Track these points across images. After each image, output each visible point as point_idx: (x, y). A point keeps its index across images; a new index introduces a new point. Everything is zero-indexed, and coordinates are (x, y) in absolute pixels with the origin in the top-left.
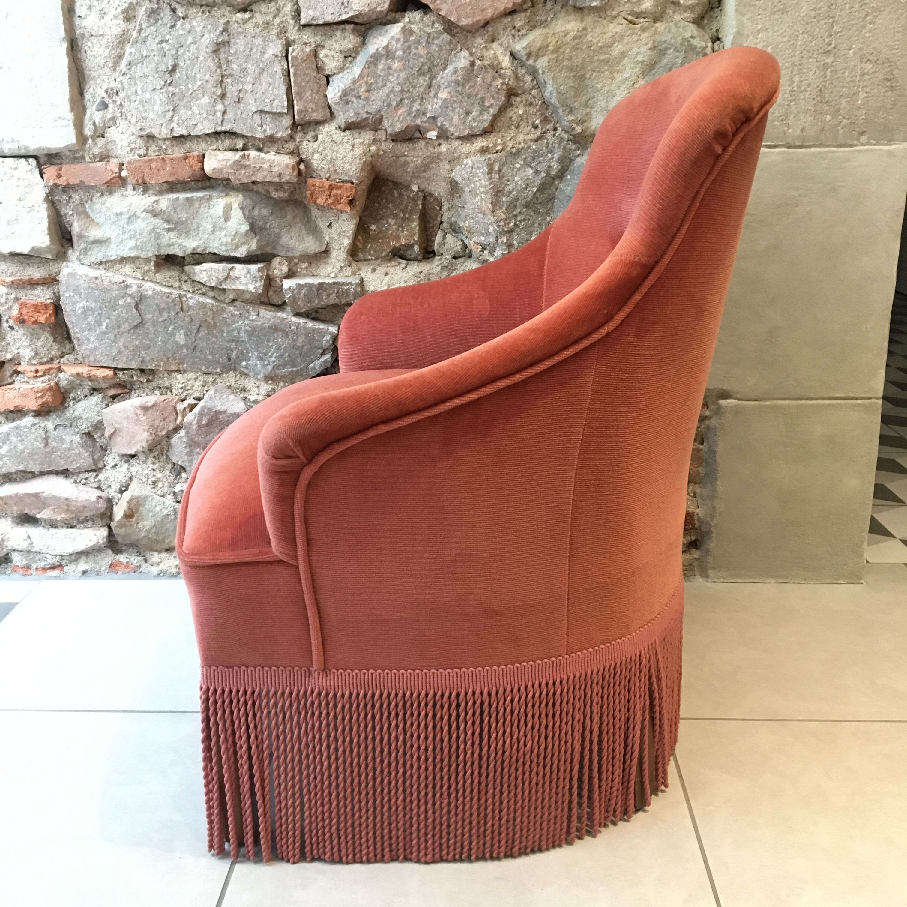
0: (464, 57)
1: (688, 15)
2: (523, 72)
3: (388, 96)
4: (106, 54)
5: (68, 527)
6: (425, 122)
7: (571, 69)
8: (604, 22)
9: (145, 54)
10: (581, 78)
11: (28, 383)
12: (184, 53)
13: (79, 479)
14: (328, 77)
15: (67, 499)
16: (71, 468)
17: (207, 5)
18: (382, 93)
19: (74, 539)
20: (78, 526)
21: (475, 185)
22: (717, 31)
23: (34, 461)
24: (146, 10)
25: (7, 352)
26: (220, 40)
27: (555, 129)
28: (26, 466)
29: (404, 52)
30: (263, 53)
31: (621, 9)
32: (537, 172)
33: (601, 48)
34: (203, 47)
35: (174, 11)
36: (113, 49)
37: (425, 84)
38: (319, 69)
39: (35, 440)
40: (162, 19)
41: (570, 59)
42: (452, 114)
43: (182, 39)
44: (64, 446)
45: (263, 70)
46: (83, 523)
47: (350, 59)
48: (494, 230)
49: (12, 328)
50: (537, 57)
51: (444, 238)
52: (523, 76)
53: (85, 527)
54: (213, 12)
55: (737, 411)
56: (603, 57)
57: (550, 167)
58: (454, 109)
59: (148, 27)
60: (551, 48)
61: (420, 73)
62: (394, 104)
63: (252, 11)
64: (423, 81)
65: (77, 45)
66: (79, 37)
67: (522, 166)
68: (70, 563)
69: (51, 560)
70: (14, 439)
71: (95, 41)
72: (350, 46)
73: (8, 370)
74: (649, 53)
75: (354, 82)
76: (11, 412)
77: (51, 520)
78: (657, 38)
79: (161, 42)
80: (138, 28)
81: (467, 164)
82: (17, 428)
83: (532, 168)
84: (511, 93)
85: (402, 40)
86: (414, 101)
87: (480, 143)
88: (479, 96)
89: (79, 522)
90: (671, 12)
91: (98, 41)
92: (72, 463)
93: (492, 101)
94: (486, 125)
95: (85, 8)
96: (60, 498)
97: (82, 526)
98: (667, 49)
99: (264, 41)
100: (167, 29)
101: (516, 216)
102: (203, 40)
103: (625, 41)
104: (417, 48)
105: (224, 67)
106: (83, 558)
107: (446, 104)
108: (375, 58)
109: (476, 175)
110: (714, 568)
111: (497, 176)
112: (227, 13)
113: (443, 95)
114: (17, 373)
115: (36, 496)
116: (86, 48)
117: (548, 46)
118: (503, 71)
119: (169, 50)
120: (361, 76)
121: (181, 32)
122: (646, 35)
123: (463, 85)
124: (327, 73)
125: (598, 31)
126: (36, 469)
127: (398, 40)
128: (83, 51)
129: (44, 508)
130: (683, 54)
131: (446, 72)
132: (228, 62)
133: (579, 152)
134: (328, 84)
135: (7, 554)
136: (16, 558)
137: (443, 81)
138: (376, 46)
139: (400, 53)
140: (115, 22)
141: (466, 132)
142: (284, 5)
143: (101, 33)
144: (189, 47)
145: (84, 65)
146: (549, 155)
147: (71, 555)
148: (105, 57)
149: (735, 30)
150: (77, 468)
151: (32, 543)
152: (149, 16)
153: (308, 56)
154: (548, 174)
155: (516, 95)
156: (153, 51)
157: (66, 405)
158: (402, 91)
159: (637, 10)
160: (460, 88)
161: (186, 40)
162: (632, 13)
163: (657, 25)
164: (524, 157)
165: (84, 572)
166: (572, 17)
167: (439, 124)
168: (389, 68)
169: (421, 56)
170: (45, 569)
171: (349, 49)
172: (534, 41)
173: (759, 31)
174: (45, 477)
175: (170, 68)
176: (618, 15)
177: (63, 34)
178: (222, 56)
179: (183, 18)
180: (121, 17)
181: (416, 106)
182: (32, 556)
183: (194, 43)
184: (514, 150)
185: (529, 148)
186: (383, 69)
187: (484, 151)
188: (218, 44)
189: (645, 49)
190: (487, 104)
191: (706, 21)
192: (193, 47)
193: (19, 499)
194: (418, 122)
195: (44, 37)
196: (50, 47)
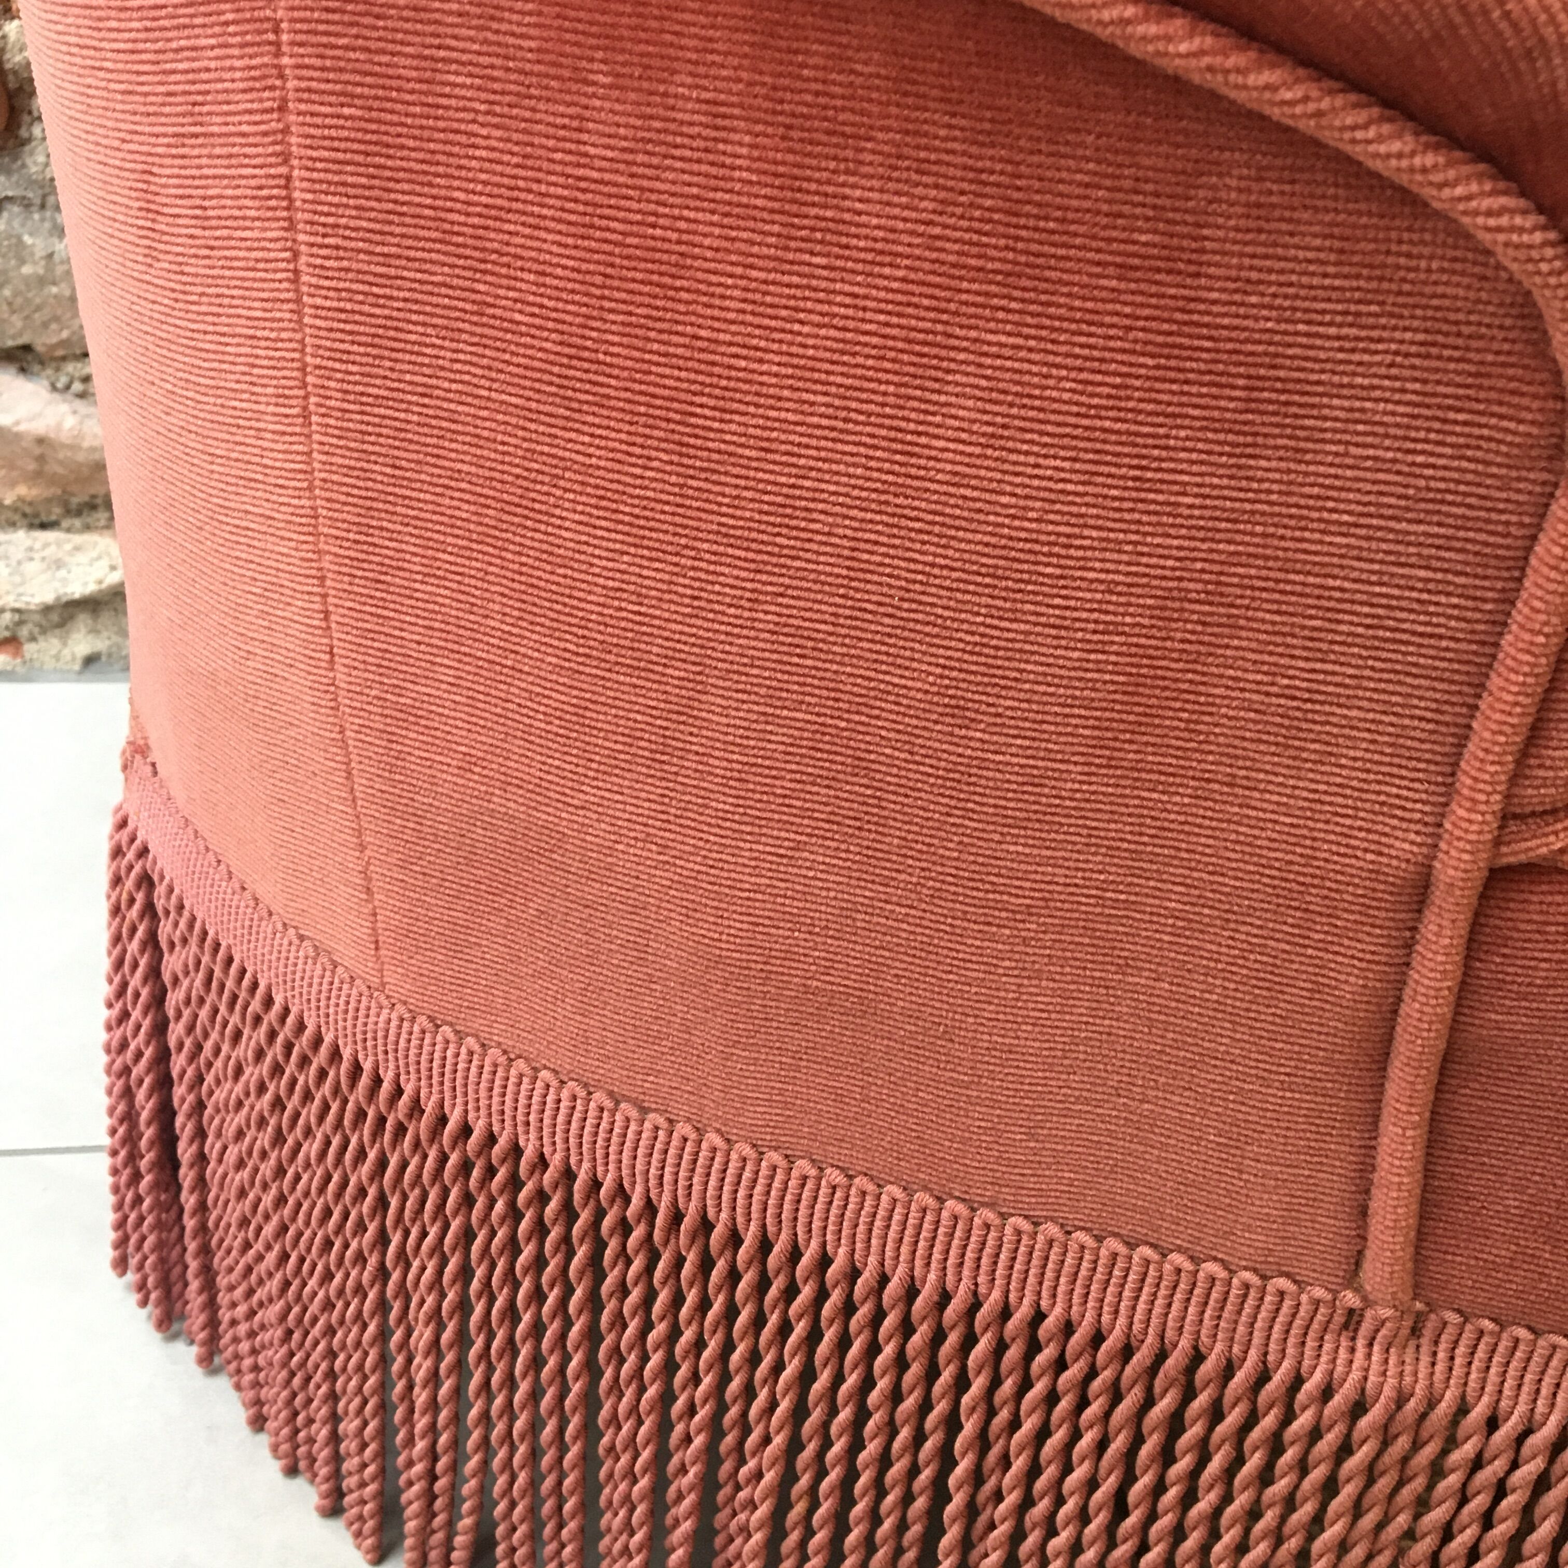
5: (31, 527)
13: (62, 381)
15: (41, 441)
16: (42, 342)
19: (59, 564)
20: (65, 523)
44: (27, 270)
46: (79, 513)
53: (87, 528)
68: (44, 631)
89: (69, 512)
92: (45, 325)
96: (18, 436)
97: (77, 523)
106: (83, 620)
147: (47, 609)
150: (62, 343)
157: (23, 133)
165: (90, 660)
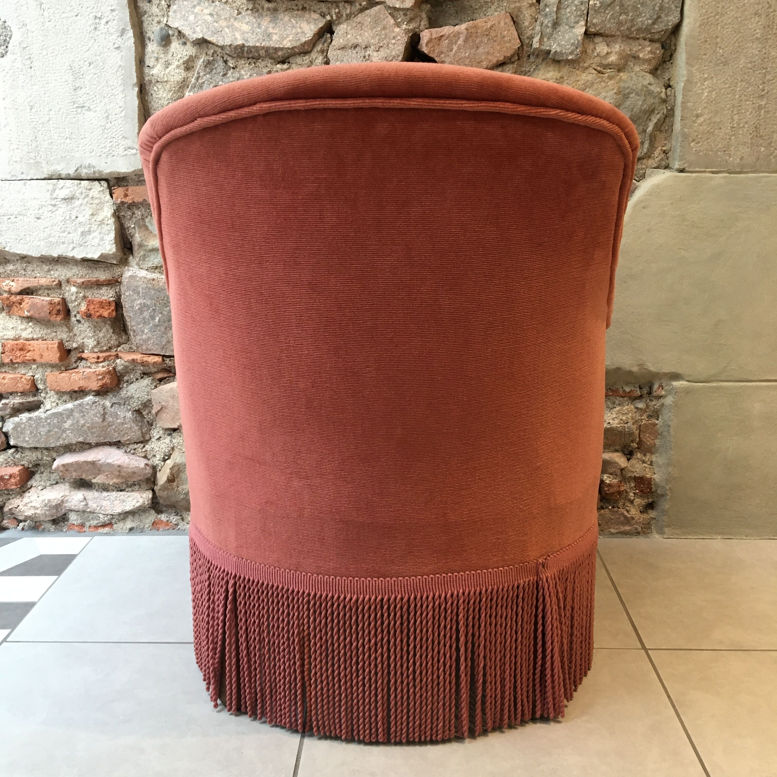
1: (646, 67)
4: (169, 96)
5: (118, 491)
8: (578, 72)
11: (89, 367)
13: (129, 450)
15: (119, 466)
16: (123, 439)
17: (253, 58)
19: (124, 501)
20: (127, 490)
22: (669, 79)
23: (93, 433)
24: (204, 61)
25: (73, 341)
28: (85, 439)
31: (591, 61)
35: (226, 62)
36: (175, 93)
39: (95, 415)
40: (216, 68)
44: (118, 421)
46: (131, 487)
49: (79, 321)
53: (133, 491)
54: (258, 64)
55: (687, 391)
59: (205, 75)
63: (289, 63)
65: (145, 89)
66: (147, 83)
68: (119, 521)
69: (103, 519)
70: (77, 415)
71: (160, 87)
73: (74, 356)
74: (615, 96)
76: (75, 392)
77: (104, 484)
78: (622, 85)
80: (196, 75)
82: (80, 405)
89: (128, 487)
90: (632, 64)
91: (163, 86)
92: (124, 435)
95: (153, 59)
96: (113, 465)
97: (130, 489)
98: (629, 93)
100: (220, 77)
103: (595, 87)
106: (130, 517)
110: (668, 526)
112: (269, 65)
114: (81, 359)
115: (93, 463)
116: (152, 92)
121: (231, 79)
122: (612, 82)
125: (573, 79)
126: (93, 440)
128: (149, 94)
129: (99, 474)
130: (643, 98)
135: (65, 514)
136: (73, 518)
140: (177, 71)
142: (316, 58)
143: (166, 79)
145: (150, 106)
147: (120, 514)
148: (168, 99)
149: (685, 78)
150: (128, 440)
151: (87, 505)
152: (206, 67)
157: (121, 386)
159: (605, 62)
162: (601, 65)
163: (622, 74)
165: (131, 529)
166: (551, 68)
170: (96, 527)
173: (705, 80)
174: (101, 448)
176: (589, 66)
177: (135, 80)
179: (233, 68)
180: (182, 67)
182: (86, 515)
189: (611, 93)
191: (659, 72)
193: (78, 466)
195: (120, 83)
196: (124, 90)
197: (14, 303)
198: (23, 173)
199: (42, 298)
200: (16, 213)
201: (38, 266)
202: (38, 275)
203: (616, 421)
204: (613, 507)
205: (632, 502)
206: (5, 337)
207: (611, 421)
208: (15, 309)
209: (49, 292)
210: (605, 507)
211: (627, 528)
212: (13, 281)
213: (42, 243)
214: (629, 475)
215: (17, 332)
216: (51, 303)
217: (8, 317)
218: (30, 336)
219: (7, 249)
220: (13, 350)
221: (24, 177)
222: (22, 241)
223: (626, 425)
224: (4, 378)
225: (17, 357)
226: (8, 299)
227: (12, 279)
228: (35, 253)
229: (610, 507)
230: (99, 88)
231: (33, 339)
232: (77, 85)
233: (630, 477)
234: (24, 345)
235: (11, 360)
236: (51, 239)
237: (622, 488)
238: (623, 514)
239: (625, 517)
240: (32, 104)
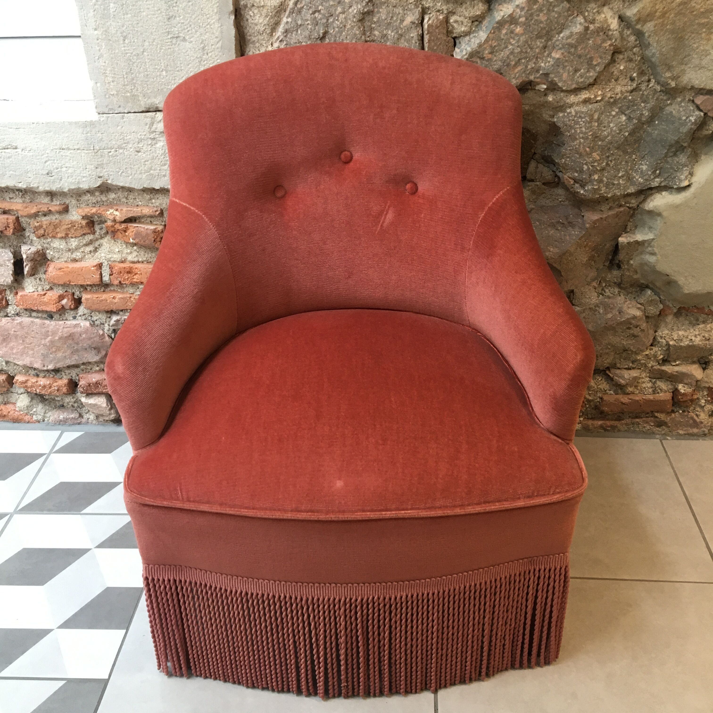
0: (580, 24)
2: (629, 33)
3: (508, 57)
4: (266, 22)
6: (538, 78)
7: (672, 32)
9: (299, 22)
10: (681, 39)
12: (333, 22)
14: (454, 38)
18: (503, 54)
21: (576, 131)
26: (366, 10)
27: (649, 81)
29: (526, 19)
30: (402, 21)
32: (630, 119)
33: (702, 13)
34: (351, 16)
36: (272, 17)
37: (541, 45)
38: (449, 32)
41: (673, 23)
42: (561, 71)
43: (332, 10)
45: (401, 35)
47: (476, 23)
48: (589, 168)
50: (645, 22)
51: (537, 167)
52: (628, 36)
56: (704, 21)
57: (642, 114)
58: (564, 67)
60: (658, 14)
61: (539, 37)
62: (513, 63)
64: (539, 43)
65: (241, 15)
66: (243, 8)
67: (617, 113)
71: (256, 11)
72: (478, 13)
75: (480, 45)
79: (314, 13)
81: (570, 113)
83: (625, 115)
84: (616, 52)
85: (526, 9)
86: (530, 60)
87: (584, 95)
88: (588, 56)
91: (259, 11)
93: (599, 60)
94: (591, 80)
99: (404, 10)
101: (608, 157)
102: (350, 10)
104: (538, 15)
105: (368, 34)
107: (558, 63)
108: (501, 24)
109: (577, 123)
111: (596, 124)
113: (556, 55)
116: (248, 17)
117: (656, 12)
118: (610, 33)
119: (321, 19)
120: (486, 41)
123: (576, 47)
124: (454, 35)
127: (522, 9)
128: (245, 19)
131: (561, 35)
132: (372, 29)
133: (669, 102)
134: (455, 45)
137: (557, 43)
138: (502, 14)
139: (522, 19)
141: (574, 86)
143: (262, 4)
144: (338, 16)
145: (246, 31)
146: (643, 104)
148: (265, 25)
153: (441, 22)
154: (639, 120)
155: (620, 52)
156: (307, 20)
158: (521, 52)
160: (572, 50)
161: (336, 10)
164: (620, 105)
167: (550, 80)
168: (512, 32)
169: (541, 22)
171: (477, 16)
172: (643, 8)
175: (321, 35)
177: (231, 8)
178: (367, 24)
181: (531, 65)
183: (343, 13)
184: (612, 100)
185: (625, 98)
186: (506, 34)
187: (586, 101)
188: (364, 14)
190: (595, 63)
192: (342, 16)
194: (532, 78)
195: (215, 11)
196: (220, 19)
197: (118, 230)
198: (120, 107)
199: (147, 227)
200: (116, 146)
201: (139, 194)
202: (140, 203)
203: (699, 338)
204: (684, 411)
205: (702, 407)
206: (112, 259)
207: (693, 338)
208: (119, 234)
209: (152, 220)
210: (675, 410)
211: (695, 430)
212: (117, 210)
213: (144, 176)
214: (704, 385)
215: (124, 255)
216: (154, 231)
217: (113, 241)
218: (136, 259)
219: (109, 182)
220: (121, 272)
221: (121, 110)
222: (124, 174)
223: (707, 342)
224: (114, 298)
225: (124, 280)
226: (112, 226)
227: (115, 208)
228: (137, 186)
229: (681, 412)
230: (193, 17)
231: (138, 262)
232: (171, 14)
233: (705, 387)
234: (131, 268)
235: (120, 282)
236: (152, 172)
237: (695, 397)
238: (692, 418)
239: (695, 421)
240: (125, 34)
